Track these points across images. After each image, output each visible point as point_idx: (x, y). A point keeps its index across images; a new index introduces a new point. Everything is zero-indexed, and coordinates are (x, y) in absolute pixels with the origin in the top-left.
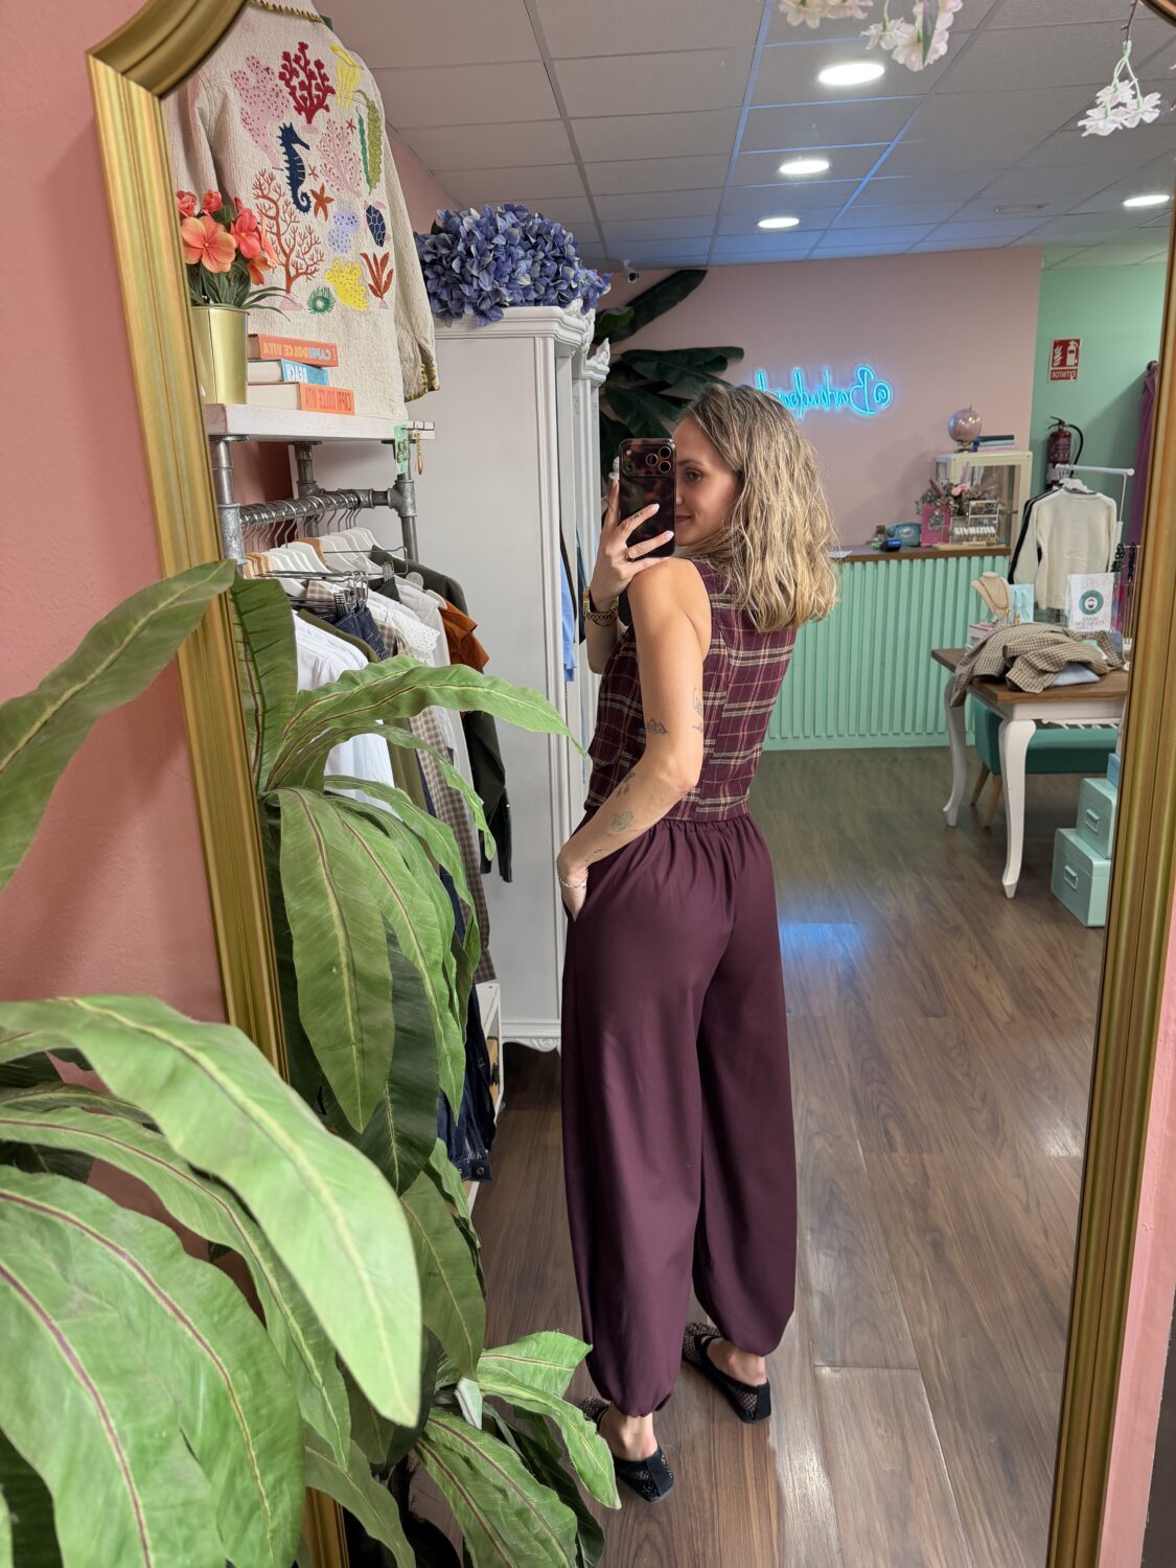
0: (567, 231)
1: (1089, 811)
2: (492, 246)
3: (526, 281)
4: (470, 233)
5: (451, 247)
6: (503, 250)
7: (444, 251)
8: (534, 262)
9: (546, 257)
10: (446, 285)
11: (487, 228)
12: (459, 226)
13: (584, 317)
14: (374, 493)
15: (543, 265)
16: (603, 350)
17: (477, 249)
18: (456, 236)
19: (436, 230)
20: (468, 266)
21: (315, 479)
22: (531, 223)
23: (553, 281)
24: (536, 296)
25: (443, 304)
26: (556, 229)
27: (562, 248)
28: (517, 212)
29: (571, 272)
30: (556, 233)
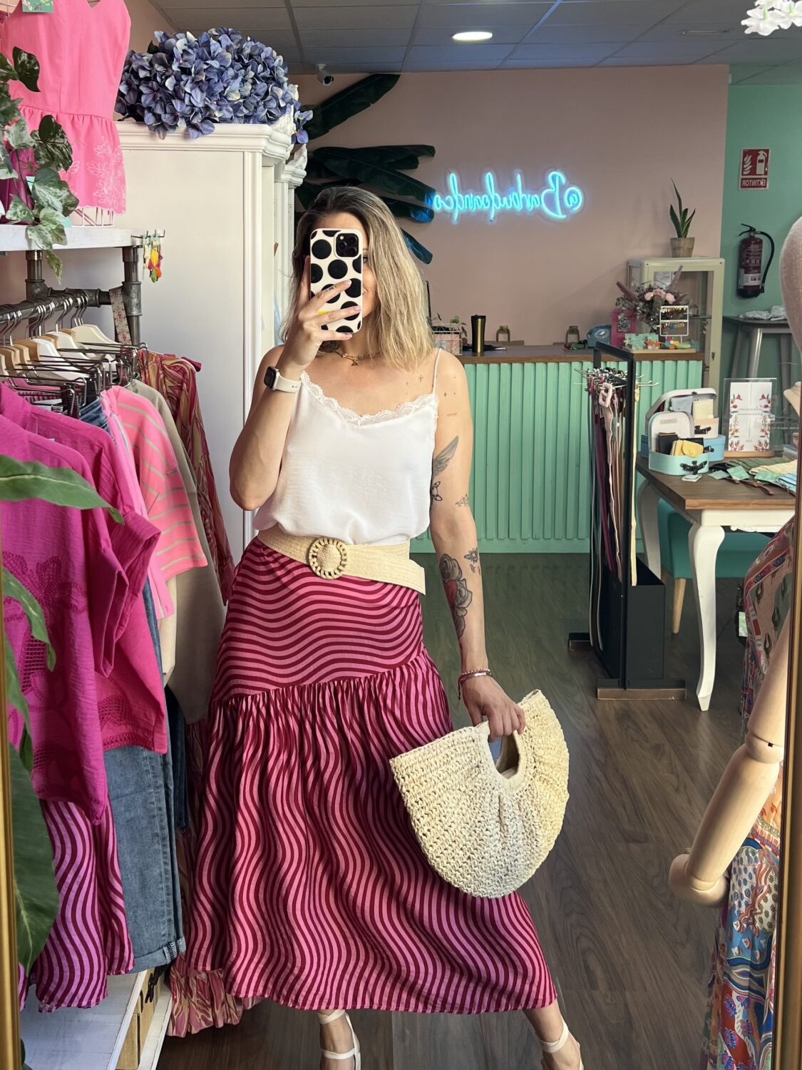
3: (235, 97)
4: (185, 53)
5: (166, 65)
7: (160, 69)
8: (245, 82)
9: (255, 76)
14: (101, 292)
16: (301, 154)
18: (172, 55)
19: (153, 48)
20: (182, 84)
22: (244, 46)
23: (263, 99)
24: (246, 111)
25: (158, 118)
26: (267, 52)
27: (272, 69)
28: (232, 36)
29: (280, 93)
30: (268, 56)
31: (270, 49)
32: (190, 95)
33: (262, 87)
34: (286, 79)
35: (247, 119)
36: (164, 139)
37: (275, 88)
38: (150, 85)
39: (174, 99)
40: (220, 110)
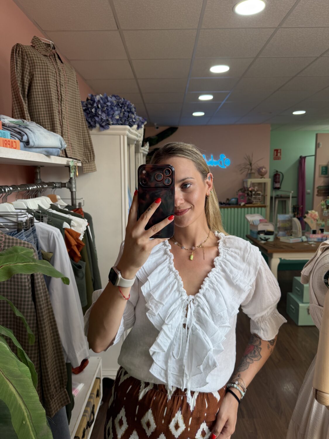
0: (132, 103)
1: (297, 288)
2: (106, 105)
3: (117, 117)
4: (99, 101)
5: (92, 105)
6: (110, 107)
7: (89, 106)
8: (121, 112)
9: (125, 111)
10: (91, 117)
11: (104, 99)
12: (94, 99)
13: (138, 131)
14: (61, 183)
15: (124, 114)
16: (147, 145)
17: (101, 106)
18: (94, 102)
19: (88, 99)
20: (98, 111)
21: (41, 178)
22: (120, 100)
23: (128, 119)
24: (121, 122)
25: (90, 123)
26: (128, 103)
27: (130, 108)
28: (116, 97)
29: (133, 116)
32: (101, 115)
33: (127, 114)
34: (135, 112)
35: (122, 124)
36: (91, 130)
37: (131, 115)
38: (87, 112)
39: (95, 116)
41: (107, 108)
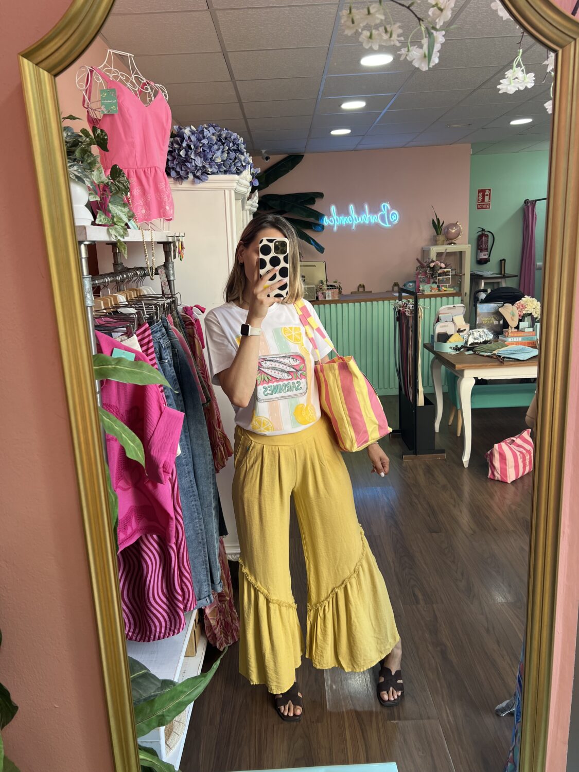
2: (201, 145)
3: (219, 161)
4: (190, 137)
5: (180, 145)
6: (207, 146)
7: (176, 146)
8: (223, 152)
9: (229, 149)
10: (179, 162)
11: (199, 136)
17: (194, 145)
19: (173, 136)
20: (189, 153)
22: (222, 133)
23: (234, 162)
24: (225, 169)
25: (178, 173)
26: (234, 135)
27: (238, 145)
28: (215, 128)
29: (242, 158)
30: (235, 137)
31: (236, 134)
32: (195, 160)
33: (233, 155)
34: (245, 150)
35: (225, 172)
36: (181, 184)
37: (240, 155)
38: (173, 154)
39: (185, 161)
40: (211, 168)
41: (203, 149)
